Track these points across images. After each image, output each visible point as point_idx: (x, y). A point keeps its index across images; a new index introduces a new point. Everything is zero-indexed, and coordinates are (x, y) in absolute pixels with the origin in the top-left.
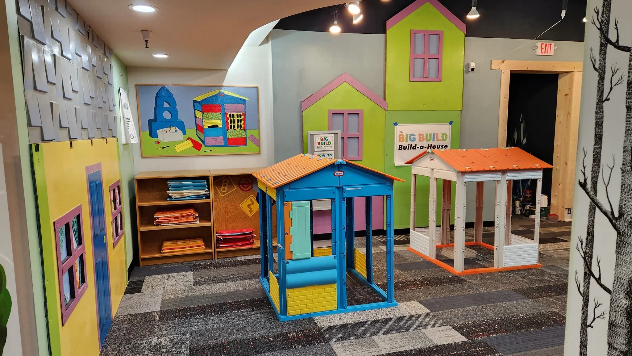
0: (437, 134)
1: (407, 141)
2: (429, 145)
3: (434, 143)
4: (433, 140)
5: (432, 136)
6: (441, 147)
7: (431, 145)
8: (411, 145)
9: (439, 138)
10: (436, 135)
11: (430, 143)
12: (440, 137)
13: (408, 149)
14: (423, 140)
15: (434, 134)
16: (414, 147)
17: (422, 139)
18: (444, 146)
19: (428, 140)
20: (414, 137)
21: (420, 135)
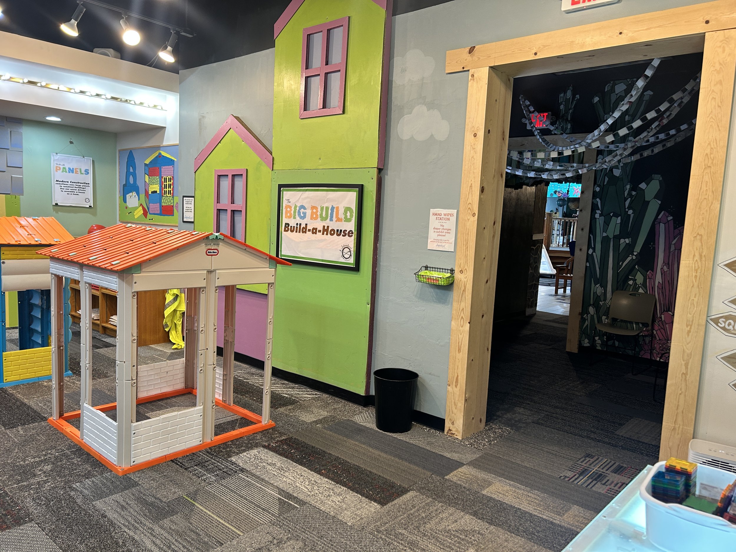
0: (338, 208)
1: (295, 218)
2: (324, 227)
3: (334, 225)
4: (331, 220)
5: (330, 211)
6: (342, 233)
7: (328, 227)
8: (300, 224)
9: (340, 217)
10: (335, 210)
11: (327, 223)
12: (341, 215)
13: (296, 232)
14: (316, 218)
15: (333, 208)
16: (303, 227)
17: (314, 216)
18: (347, 232)
19: (323, 219)
20: (304, 211)
21: (313, 208)
